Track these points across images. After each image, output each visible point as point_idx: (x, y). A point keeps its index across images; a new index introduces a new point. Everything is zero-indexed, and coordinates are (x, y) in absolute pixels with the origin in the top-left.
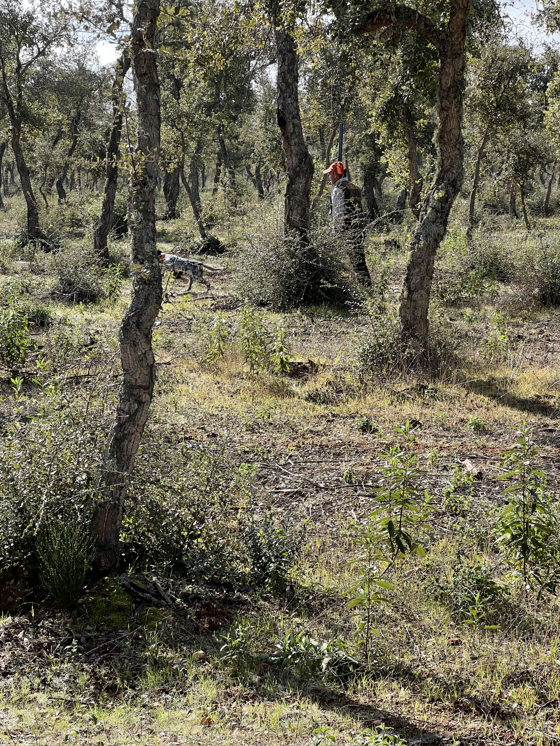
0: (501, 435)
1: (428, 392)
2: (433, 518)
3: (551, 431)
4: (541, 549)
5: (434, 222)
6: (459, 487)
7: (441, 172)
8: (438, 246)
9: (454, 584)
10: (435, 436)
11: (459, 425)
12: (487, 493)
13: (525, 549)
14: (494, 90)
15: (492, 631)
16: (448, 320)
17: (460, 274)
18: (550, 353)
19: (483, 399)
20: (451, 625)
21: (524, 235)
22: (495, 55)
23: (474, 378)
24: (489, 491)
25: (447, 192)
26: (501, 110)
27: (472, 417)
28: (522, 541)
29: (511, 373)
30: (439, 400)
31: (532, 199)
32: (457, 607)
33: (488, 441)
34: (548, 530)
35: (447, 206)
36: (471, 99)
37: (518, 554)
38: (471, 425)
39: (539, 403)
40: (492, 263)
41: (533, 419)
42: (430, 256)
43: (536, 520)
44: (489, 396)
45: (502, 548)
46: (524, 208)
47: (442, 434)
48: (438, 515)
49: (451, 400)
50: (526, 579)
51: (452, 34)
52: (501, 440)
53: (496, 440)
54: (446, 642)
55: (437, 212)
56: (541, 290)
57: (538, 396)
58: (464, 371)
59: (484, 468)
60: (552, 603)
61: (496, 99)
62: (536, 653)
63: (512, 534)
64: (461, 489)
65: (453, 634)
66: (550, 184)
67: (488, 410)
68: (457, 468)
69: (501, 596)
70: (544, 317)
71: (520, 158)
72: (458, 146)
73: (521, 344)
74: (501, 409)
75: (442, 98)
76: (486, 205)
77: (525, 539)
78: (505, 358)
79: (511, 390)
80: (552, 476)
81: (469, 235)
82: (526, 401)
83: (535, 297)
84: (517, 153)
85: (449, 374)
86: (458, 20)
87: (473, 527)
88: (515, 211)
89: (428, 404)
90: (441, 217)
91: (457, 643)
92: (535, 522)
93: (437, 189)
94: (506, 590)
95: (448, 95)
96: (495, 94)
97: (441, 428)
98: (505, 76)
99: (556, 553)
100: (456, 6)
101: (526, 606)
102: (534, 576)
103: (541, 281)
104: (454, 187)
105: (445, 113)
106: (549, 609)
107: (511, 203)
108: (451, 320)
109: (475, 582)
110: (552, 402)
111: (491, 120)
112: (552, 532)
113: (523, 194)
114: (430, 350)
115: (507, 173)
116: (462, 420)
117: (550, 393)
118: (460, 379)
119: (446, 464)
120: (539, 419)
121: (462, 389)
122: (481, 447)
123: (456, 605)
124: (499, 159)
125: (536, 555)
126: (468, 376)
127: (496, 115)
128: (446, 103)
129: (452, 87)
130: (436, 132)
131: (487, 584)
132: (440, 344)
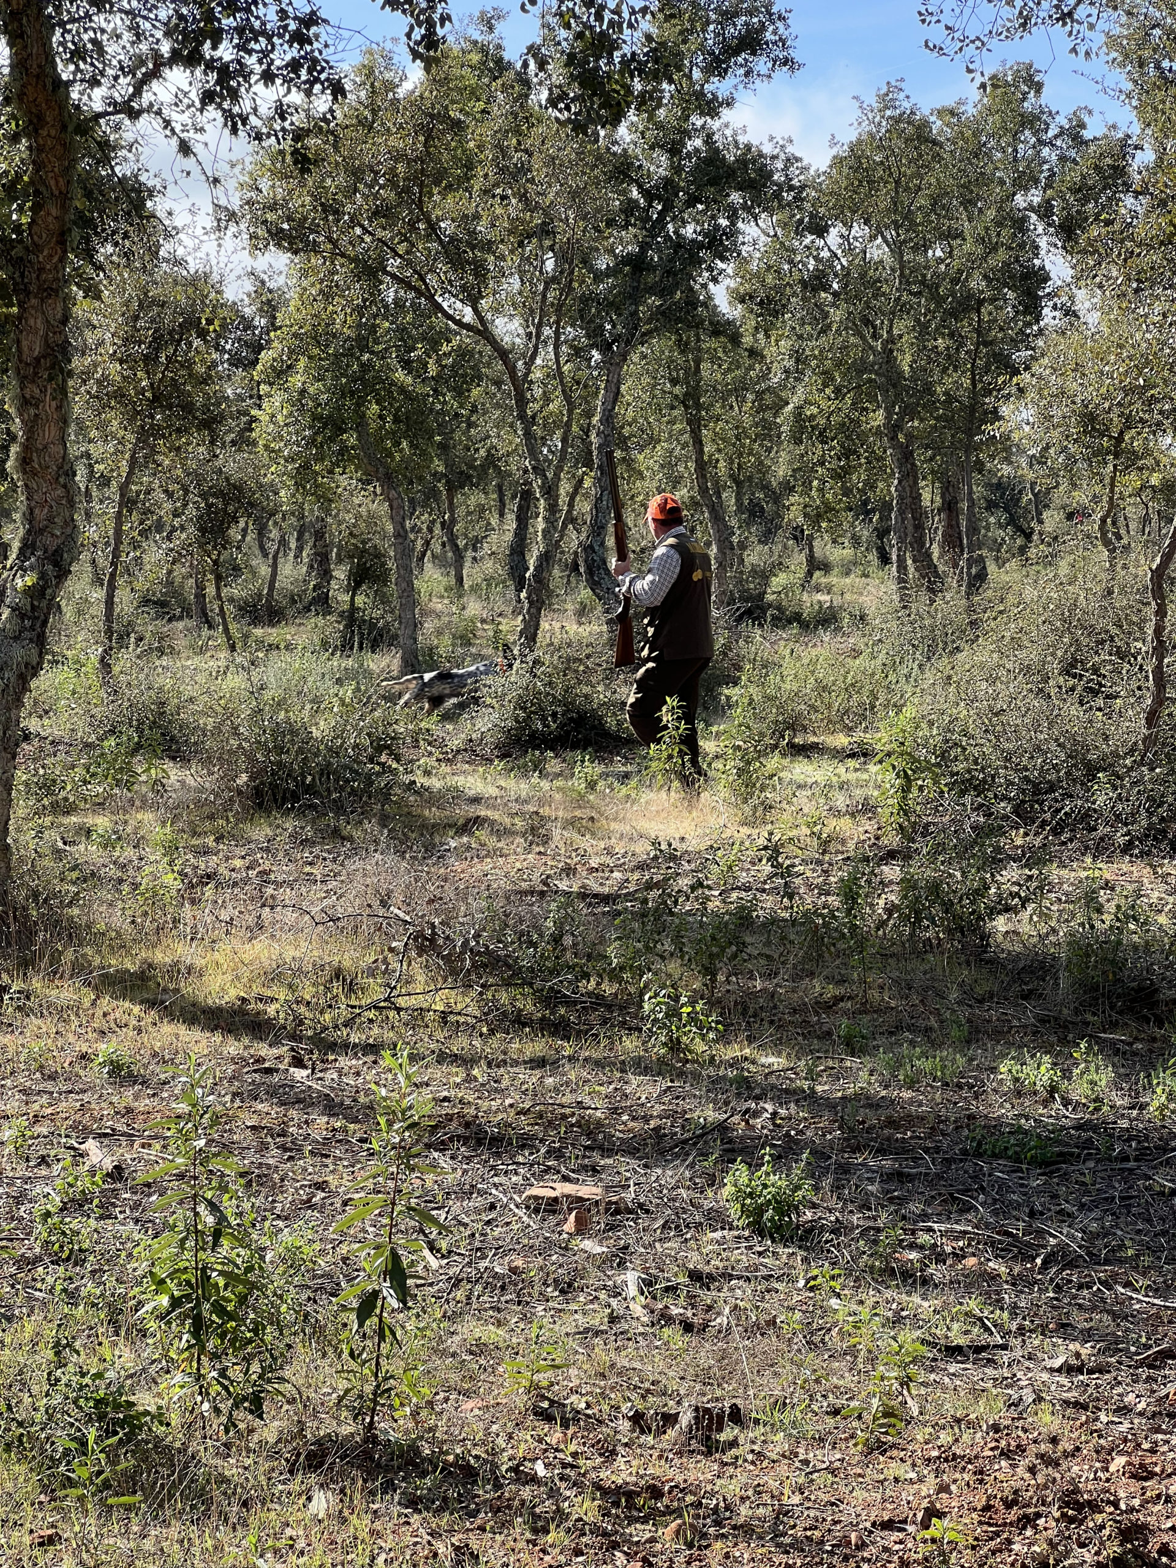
0: (165, 1083)
1: (11, 999)
2: (13, 1270)
3: (269, 1071)
4: (234, 1324)
5: (16, 638)
6: (72, 1200)
7: (29, 532)
8: (25, 688)
9: (47, 1412)
10: (23, 1091)
11: (77, 1068)
12: (131, 1209)
13: (199, 1327)
14: (146, 365)
15: (129, 1508)
16: (60, 844)
17: (88, 745)
18: (267, 909)
19: (129, 1010)
20: (41, 1503)
21: (222, 663)
23: (110, 966)
24: (136, 1206)
25: (42, 576)
26: (161, 406)
27: (104, 1049)
28: (193, 1309)
29: (185, 952)
30: (36, 1015)
31: (235, 590)
32: (55, 1463)
33: (136, 1097)
34: (246, 1282)
35: (44, 604)
36: (99, 382)
37: (185, 1337)
38: (103, 1065)
39: (245, 1013)
40: (154, 722)
41: (233, 1048)
42: (9, 710)
43: (223, 1263)
44: (141, 1003)
45: (152, 1325)
46: (221, 609)
47: (41, 1087)
48: (28, 1263)
49: (61, 1013)
50: (204, 1392)
51: (38, 248)
52: (165, 1095)
53: (154, 1095)
54: (27, 1539)
55: (22, 616)
56: (252, 778)
57: (244, 1000)
58: (89, 951)
59: (128, 1156)
60: (256, 1438)
61: (152, 384)
62: (218, 1548)
63: (172, 1296)
64: (76, 1204)
65: (42, 1522)
66: (275, 558)
67: (140, 1032)
68: (69, 1159)
69: (150, 1430)
70: (260, 832)
71: (209, 506)
72: (62, 480)
73: (209, 891)
74: (167, 1028)
75: (23, 380)
76: (146, 601)
77: (198, 1305)
78: (176, 921)
79: (188, 988)
80: (269, 1166)
81: (105, 665)
82: (220, 1009)
83: (240, 793)
84: (203, 496)
85: (56, 957)
86: (50, 219)
87: (99, 1284)
88: (205, 615)
89: (10, 1025)
90: (32, 628)
91: (51, 1540)
92: (219, 1267)
93: (21, 568)
94: (160, 1417)
95: (36, 374)
96: (148, 373)
97: (38, 1075)
98: (167, 337)
99: (264, 1328)
101: (202, 1448)
102: (219, 1383)
103: (251, 758)
104: (56, 564)
105: (32, 411)
106: (248, 1450)
107: (196, 596)
108: (65, 843)
109: (91, 1404)
110: (271, 1010)
111: (142, 427)
112: (253, 1286)
113: (219, 578)
114: (15, 909)
115: (184, 536)
116: (84, 1056)
117: (269, 993)
118: (80, 968)
119: (45, 1152)
120: (246, 1048)
121: (85, 990)
122: (123, 1111)
123: (52, 1458)
124: (168, 506)
125: (222, 1336)
126: (97, 961)
127: (152, 417)
128: (33, 390)
129: (44, 357)
130: (14, 449)
131: (117, 1407)
132: (36, 895)
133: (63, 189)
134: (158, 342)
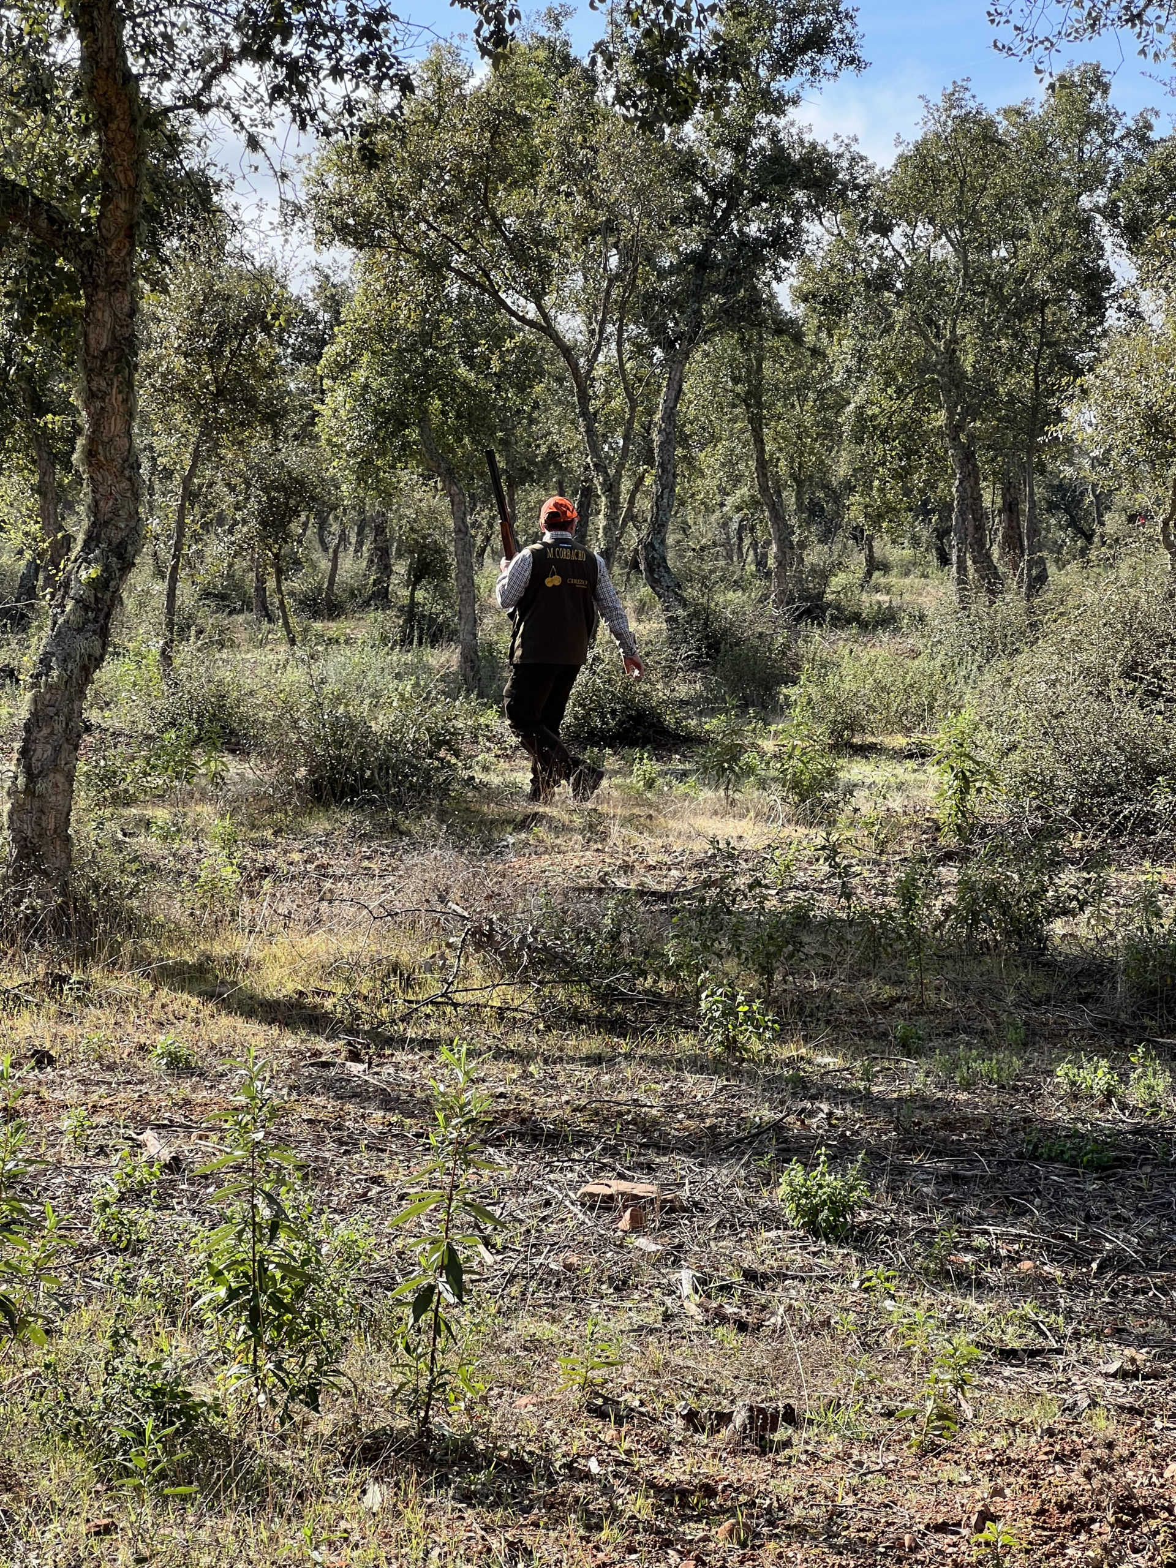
0: (222, 1075)
1: (71, 989)
2: (71, 1259)
3: (326, 1065)
4: (290, 1316)
5: (79, 630)
6: (130, 1191)
7: (94, 524)
8: (88, 680)
9: (104, 1401)
10: (82, 1081)
11: (136, 1059)
12: (188, 1200)
13: (255, 1318)
14: (210, 359)
15: (184, 1498)
16: (120, 836)
17: (148, 737)
18: (325, 903)
19: (187, 1002)
20: (97, 1492)
21: (282, 657)
22: (211, 288)
23: (168, 958)
24: (194, 1196)
25: (106, 568)
26: (225, 400)
27: (163, 1040)
28: (249, 1301)
29: (245, 946)
30: (95, 1006)
31: (297, 583)
32: (111, 1452)
33: (194, 1089)
34: (302, 1275)
35: (108, 596)
36: (164, 376)
37: (242, 1329)
38: (161, 1056)
39: (303, 1007)
40: (214, 715)
41: (290, 1041)
42: (72, 701)
43: (280, 1256)
44: (199, 995)
45: (209, 1317)
46: (282, 602)
47: (99, 1077)
48: (86, 1252)
49: (120, 1004)
50: (260, 1383)
51: (106, 241)
52: (222, 1087)
53: (211, 1087)
54: (83, 1528)
55: (86, 608)
56: (311, 772)
57: (301, 993)
58: (147, 942)
59: (185, 1148)
60: (311, 1430)
61: (216, 378)
62: (273, 1539)
63: (230, 1288)
64: (134, 1195)
65: (98, 1511)
66: (336, 552)
67: (198, 1024)
68: (128, 1149)
69: (206, 1420)
70: (318, 826)
71: (271, 499)
72: (127, 473)
73: (267, 884)
74: (225, 1021)
75: (90, 373)
76: (206, 594)
77: (255, 1296)
78: (234, 914)
79: (246, 981)
80: (325, 1160)
81: (166, 658)
82: (277, 1002)
83: (298, 786)
84: (265, 489)
85: (115, 950)
86: (118, 213)
87: (157, 1274)
88: (265, 608)
89: (70, 1015)
90: (96, 620)
91: (107, 1530)
92: (276, 1260)
93: (85, 560)
94: (216, 1408)
95: (102, 367)
96: (212, 366)
97: (97, 1065)
98: (231, 331)
99: (320, 1321)
100: (112, 183)
101: (257, 1440)
102: (275, 1375)
103: (310, 752)
104: (121, 557)
105: (98, 404)
106: (304, 1443)
107: (256, 589)
108: (125, 835)
109: (149, 1394)
110: (329, 1003)
111: (206, 420)
112: (310, 1279)
113: (279, 572)
114: (76, 900)
115: (245, 529)
116: (142, 1048)
117: (326, 987)
118: (139, 960)
119: (104, 1143)
120: (303, 1041)
121: (144, 981)
122: (181, 1103)
123: (109, 1448)
124: (230, 499)
125: (279, 1328)
126: (156, 952)
127: (216, 410)
128: (99, 383)
129: (111, 350)
130: (80, 442)
131: (174, 1397)
132: (96, 886)
133: (132, 183)
134: (222, 336)
